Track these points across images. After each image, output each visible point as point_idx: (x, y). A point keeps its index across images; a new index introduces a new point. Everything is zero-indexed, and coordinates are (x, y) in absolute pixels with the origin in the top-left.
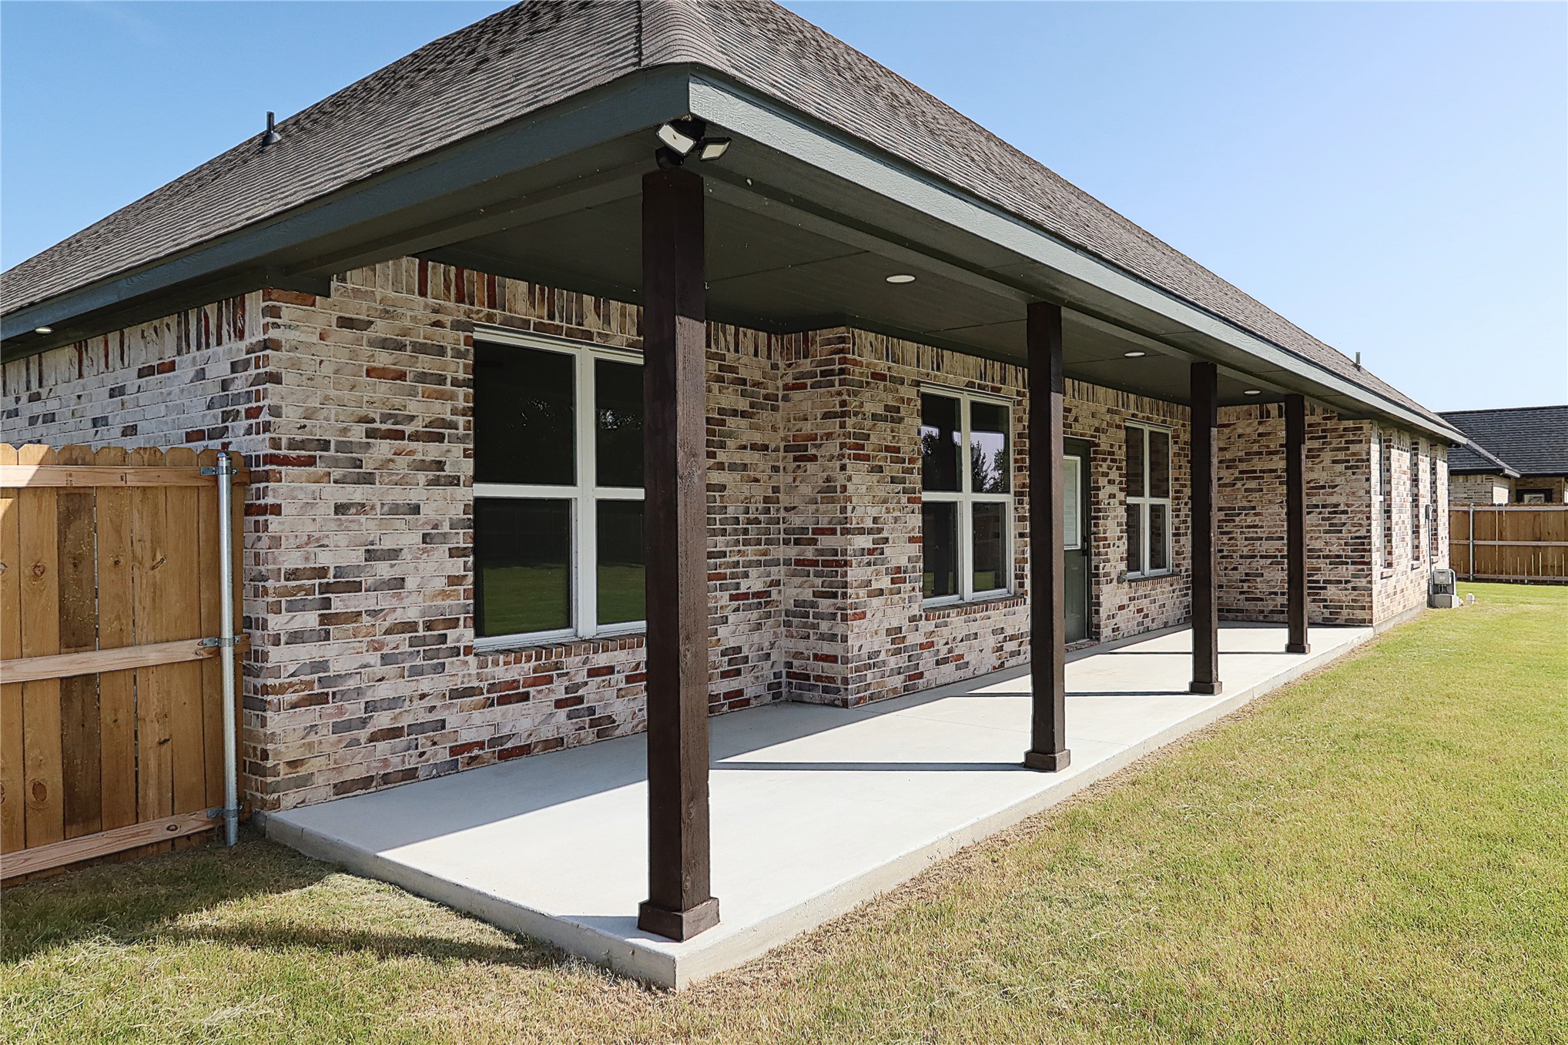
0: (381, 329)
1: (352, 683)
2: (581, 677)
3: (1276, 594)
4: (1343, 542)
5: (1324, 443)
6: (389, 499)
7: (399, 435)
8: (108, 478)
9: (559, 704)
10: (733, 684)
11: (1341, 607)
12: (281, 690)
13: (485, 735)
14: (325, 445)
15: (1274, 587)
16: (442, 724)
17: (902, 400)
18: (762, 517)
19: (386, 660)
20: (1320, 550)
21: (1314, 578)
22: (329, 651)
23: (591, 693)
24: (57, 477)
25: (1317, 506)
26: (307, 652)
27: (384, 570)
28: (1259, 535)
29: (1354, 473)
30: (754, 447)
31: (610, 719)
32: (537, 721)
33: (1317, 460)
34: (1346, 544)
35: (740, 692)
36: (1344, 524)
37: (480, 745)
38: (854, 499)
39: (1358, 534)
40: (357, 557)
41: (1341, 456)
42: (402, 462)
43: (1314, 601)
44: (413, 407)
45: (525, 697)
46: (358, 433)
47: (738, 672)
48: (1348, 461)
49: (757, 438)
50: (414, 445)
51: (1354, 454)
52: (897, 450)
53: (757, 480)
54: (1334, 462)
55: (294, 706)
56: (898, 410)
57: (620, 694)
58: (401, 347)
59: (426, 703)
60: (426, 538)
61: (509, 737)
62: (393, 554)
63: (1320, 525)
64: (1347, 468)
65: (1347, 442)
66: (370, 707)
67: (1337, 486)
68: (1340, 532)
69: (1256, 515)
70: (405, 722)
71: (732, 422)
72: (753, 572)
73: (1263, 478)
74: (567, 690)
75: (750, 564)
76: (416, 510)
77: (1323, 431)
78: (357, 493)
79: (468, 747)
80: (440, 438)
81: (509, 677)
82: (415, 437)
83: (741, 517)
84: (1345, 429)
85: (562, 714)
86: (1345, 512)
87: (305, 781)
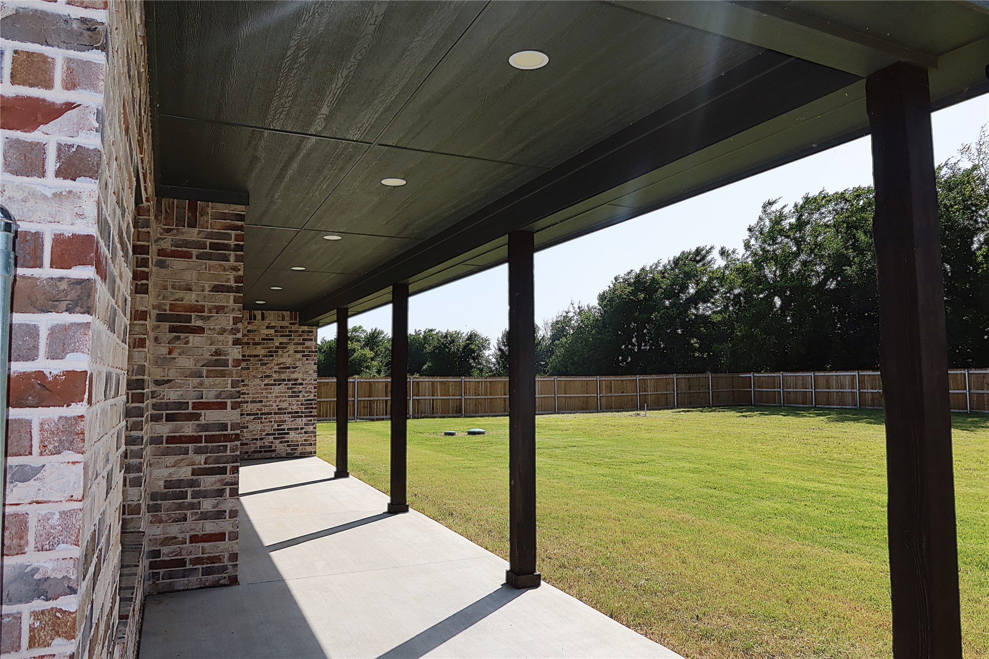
3: (256, 439)
4: (299, 403)
5: (290, 339)
11: (298, 445)
15: (255, 435)
20: (286, 409)
21: (282, 427)
25: (284, 380)
28: (246, 399)
29: (307, 360)
33: (285, 350)
34: (302, 404)
36: (301, 391)
39: (309, 398)
41: (300, 348)
43: (281, 442)
48: (304, 352)
51: (307, 347)
54: (296, 352)
63: (286, 392)
64: (303, 356)
65: (303, 340)
67: (297, 367)
68: (298, 396)
69: (244, 385)
73: (250, 360)
77: (290, 331)
84: (303, 332)
86: (302, 384)
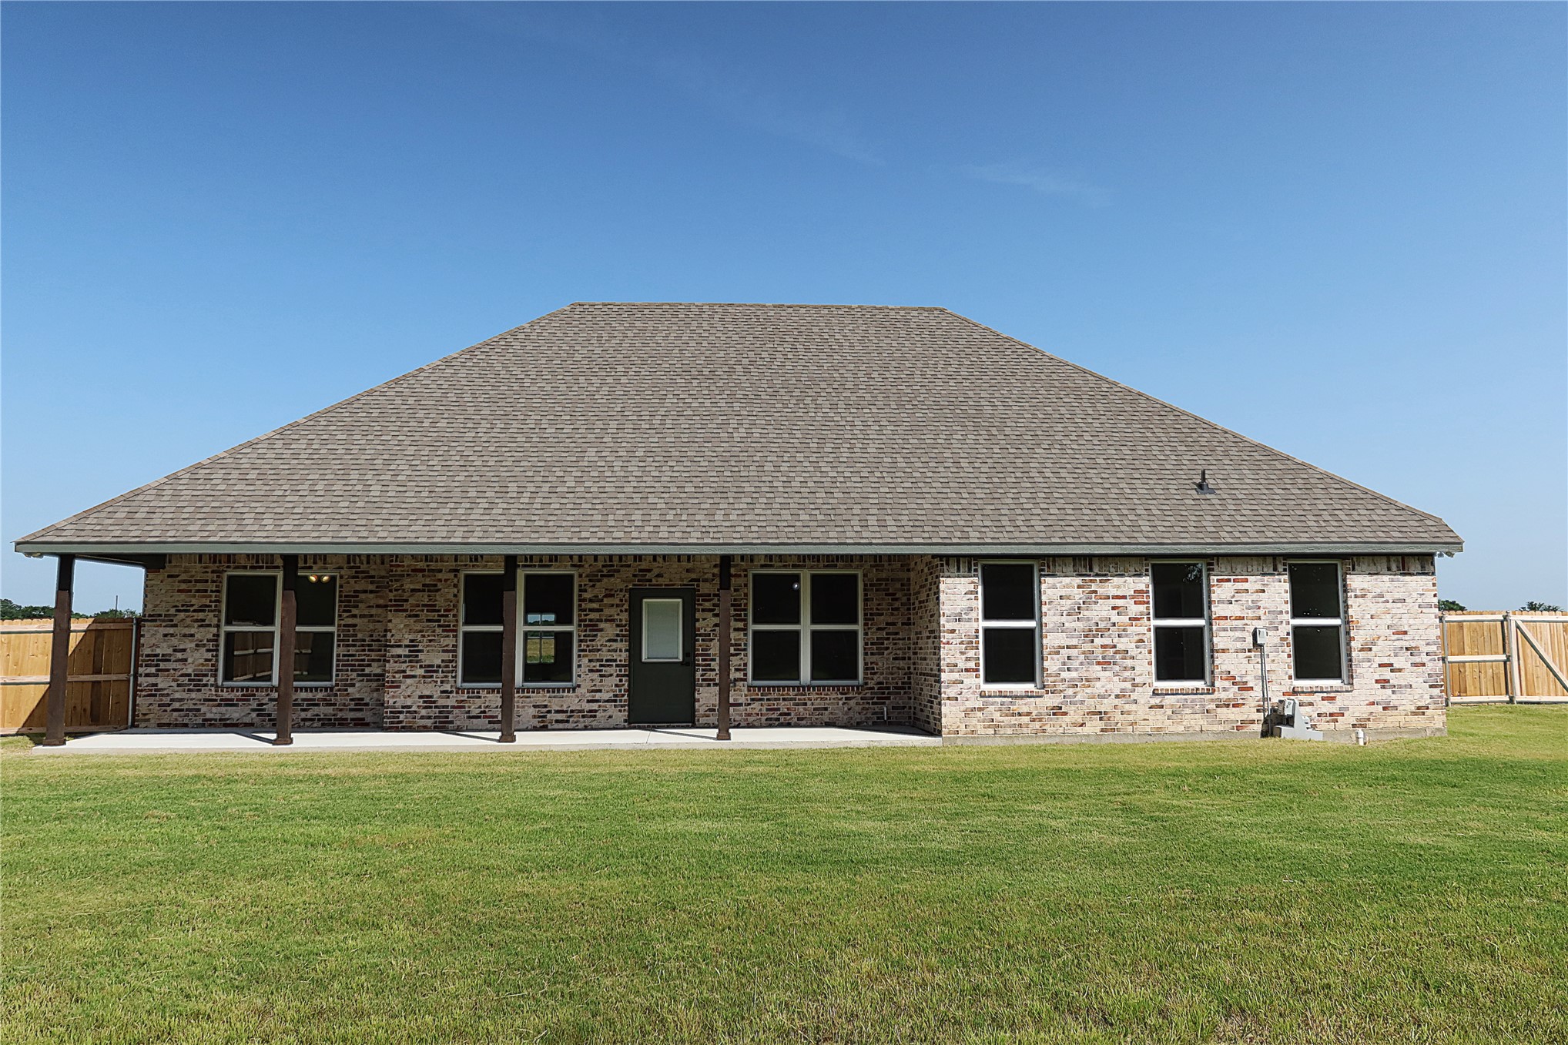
0: (183, 577)
1: (165, 692)
2: (266, 701)
6: (183, 632)
7: (189, 611)
8: (107, 626)
9: (254, 710)
10: (358, 715)
12: (141, 691)
13: (218, 717)
14: (160, 615)
16: (199, 710)
17: (440, 580)
18: (381, 639)
19: (178, 685)
22: (158, 680)
23: (269, 707)
24: (93, 627)
26: (152, 680)
27: (179, 655)
30: (378, 606)
32: (243, 714)
35: (363, 719)
37: (216, 720)
38: (394, 632)
40: (170, 651)
42: (188, 620)
44: (194, 601)
45: (236, 705)
46: (172, 611)
47: (361, 710)
49: (381, 602)
50: (194, 614)
52: (435, 606)
53: (379, 621)
55: (145, 696)
56: (436, 585)
58: (190, 581)
59: (193, 702)
60: (197, 645)
61: (228, 719)
62: (184, 650)
66: (172, 700)
70: (185, 707)
71: (362, 596)
72: (374, 664)
74: (258, 705)
75: (373, 660)
76: (192, 635)
78: (171, 630)
79: (211, 720)
80: (204, 611)
81: (229, 697)
82: (194, 611)
83: (367, 639)
85: (254, 715)
87: (149, 720)
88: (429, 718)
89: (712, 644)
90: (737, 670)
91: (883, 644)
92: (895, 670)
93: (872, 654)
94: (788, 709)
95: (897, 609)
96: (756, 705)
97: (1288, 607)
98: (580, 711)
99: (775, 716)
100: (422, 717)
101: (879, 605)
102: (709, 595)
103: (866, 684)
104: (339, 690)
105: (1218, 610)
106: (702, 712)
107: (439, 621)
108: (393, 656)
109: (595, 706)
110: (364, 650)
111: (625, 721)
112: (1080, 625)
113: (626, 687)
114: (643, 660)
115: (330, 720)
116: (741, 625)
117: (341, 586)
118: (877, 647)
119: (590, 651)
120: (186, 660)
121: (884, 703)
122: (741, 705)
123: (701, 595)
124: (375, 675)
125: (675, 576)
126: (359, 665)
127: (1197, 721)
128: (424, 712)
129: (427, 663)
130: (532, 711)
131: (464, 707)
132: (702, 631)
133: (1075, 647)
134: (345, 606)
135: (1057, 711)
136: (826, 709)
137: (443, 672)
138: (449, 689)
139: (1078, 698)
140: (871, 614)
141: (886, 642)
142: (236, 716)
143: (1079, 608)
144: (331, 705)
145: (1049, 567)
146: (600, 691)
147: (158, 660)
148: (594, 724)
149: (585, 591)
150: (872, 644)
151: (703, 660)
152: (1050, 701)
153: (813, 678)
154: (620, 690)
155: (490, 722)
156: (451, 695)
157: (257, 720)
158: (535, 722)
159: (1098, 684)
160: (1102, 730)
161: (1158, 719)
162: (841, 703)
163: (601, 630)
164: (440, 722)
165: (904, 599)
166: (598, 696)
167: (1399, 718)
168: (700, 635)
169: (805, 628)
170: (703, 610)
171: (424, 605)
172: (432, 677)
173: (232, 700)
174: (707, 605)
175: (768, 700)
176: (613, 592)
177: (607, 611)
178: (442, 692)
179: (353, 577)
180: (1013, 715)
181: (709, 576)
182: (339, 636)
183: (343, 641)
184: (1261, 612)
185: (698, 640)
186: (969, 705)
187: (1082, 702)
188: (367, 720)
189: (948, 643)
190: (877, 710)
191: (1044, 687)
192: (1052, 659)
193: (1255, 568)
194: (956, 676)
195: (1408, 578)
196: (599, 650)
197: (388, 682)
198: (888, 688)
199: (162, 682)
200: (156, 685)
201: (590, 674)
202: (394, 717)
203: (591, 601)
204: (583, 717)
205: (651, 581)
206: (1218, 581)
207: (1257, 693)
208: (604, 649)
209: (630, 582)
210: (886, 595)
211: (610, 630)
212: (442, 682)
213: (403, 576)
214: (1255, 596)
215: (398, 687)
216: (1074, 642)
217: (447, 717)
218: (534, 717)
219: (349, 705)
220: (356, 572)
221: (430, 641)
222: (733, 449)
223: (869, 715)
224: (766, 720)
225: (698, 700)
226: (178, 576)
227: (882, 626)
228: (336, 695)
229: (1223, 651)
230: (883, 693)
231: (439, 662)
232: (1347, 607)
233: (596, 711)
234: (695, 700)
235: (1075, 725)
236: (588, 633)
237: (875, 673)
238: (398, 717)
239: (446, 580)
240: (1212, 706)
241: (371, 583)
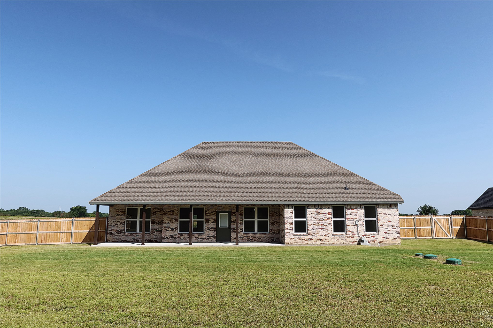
1: (114, 234)
2: (135, 236)
6: (117, 221)
7: (119, 216)
9: (133, 238)
10: (156, 239)
12: (108, 234)
13: (125, 240)
14: (112, 217)
16: (121, 238)
17: (174, 209)
18: (161, 222)
19: (116, 232)
23: (136, 237)
26: (110, 231)
27: (117, 226)
30: (160, 215)
31: (138, 240)
37: (124, 240)
38: (164, 221)
40: (115, 225)
42: (119, 218)
44: (120, 214)
45: (129, 237)
46: (115, 216)
49: (161, 214)
52: (173, 215)
53: (160, 218)
55: (109, 235)
56: (173, 210)
57: (140, 238)
58: (119, 209)
59: (120, 236)
60: (121, 224)
61: (127, 240)
62: (117, 225)
66: (115, 236)
70: (118, 237)
71: (157, 212)
72: (159, 228)
74: (134, 237)
75: (159, 227)
76: (119, 221)
78: (115, 220)
79: (123, 240)
80: (122, 216)
81: (127, 235)
82: (120, 216)
83: (158, 222)
85: (133, 239)
87: (110, 240)
88: (172, 240)
89: (235, 223)
90: (240, 229)
91: (274, 224)
92: (277, 230)
93: (271, 226)
94: (252, 238)
95: (277, 216)
96: (245, 237)
97: (364, 216)
98: (205, 239)
99: (249, 240)
100: (170, 240)
101: (273, 215)
102: (234, 212)
103: (270, 233)
104: (151, 234)
105: (347, 216)
106: (233, 239)
107: (174, 218)
108: (164, 226)
109: (209, 238)
110: (157, 225)
111: (215, 241)
112: (316, 220)
113: (216, 233)
114: (219, 227)
115: (149, 240)
116: (241, 219)
117: (152, 210)
118: (272, 224)
119: (208, 225)
120: (118, 227)
121: (274, 237)
122: (241, 237)
123: (232, 212)
124: (159, 230)
125: (227, 209)
126: (156, 228)
127: (343, 241)
128: (171, 239)
129: (171, 228)
130: (195, 239)
131: (180, 238)
132: (233, 221)
133: (315, 225)
134: (153, 215)
135: (311, 239)
136: (261, 238)
137: (175, 230)
138: (176, 233)
139: (315, 236)
140: (271, 217)
141: (274, 223)
142: (129, 239)
143: (316, 216)
144: (150, 237)
145: (309, 207)
146: (210, 234)
147: (112, 227)
148: (208, 242)
149: (206, 211)
150: (271, 224)
151: (233, 227)
152: (309, 236)
153: (258, 231)
154: (214, 234)
155: (185, 241)
156: (177, 235)
157: (133, 240)
158: (195, 241)
159: (320, 233)
160: (321, 243)
161: (334, 241)
162: (264, 237)
163: (210, 220)
164: (174, 241)
165: (279, 213)
166: (209, 235)
167: (390, 241)
168: (232, 221)
169: (256, 220)
170: (233, 216)
171: (171, 215)
172: (172, 231)
173: (128, 236)
174: (234, 215)
175: (248, 236)
176: (213, 212)
177: (211, 216)
178: (175, 234)
179: (155, 208)
180: (301, 240)
181: (234, 208)
182: (151, 221)
183: (152, 223)
184: (357, 217)
185: (232, 223)
186: (291, 237)
187: (316, 237)
188: (158, 241)
189: (286, 224)
190: (272, 239)
191: (308, 233)
192: (310, 227)
193: (356, 207)
194: (288, 231)
195: (392, 209)
196: (209, 225)
197: (163, 232)
198: (275, 234)
199: (113, 232)
200: (111, 232)
201: (208, 230)
202: (164, 240)
203: (208, 214)
204: (206, 240)
205: (221, 209)
206: (347, 210)
207: (356, 235)
208: (211, 225)
209: (216, 209)
210: (275, 212)
211: (212, 220)
212: (175, 232)
213: (166, 208)
214: (356, 213)
215: (165, 233)
216: (315, 223)
217: (176, 240)
218: (195, 240)
219: (154, 237)
220: (155, 207)
221: (172, 223)
222: (240, 180)
223: (271, 240)
224: (247, 241)
225: (232, 236)
226: (116, 208)
227: (274, 219)
228: (151, 235)
229: (349, 226)
230: (274, 235)
231: (174, 227)
232: (377, 216)
233: (209, 239)
234: (231, 236)
235: (315, 242)
236: (207, 221)
237: (272, 230)
238: (165, 240)
239: (176, 209)
240: (346, 238)
241: (159, 209)
